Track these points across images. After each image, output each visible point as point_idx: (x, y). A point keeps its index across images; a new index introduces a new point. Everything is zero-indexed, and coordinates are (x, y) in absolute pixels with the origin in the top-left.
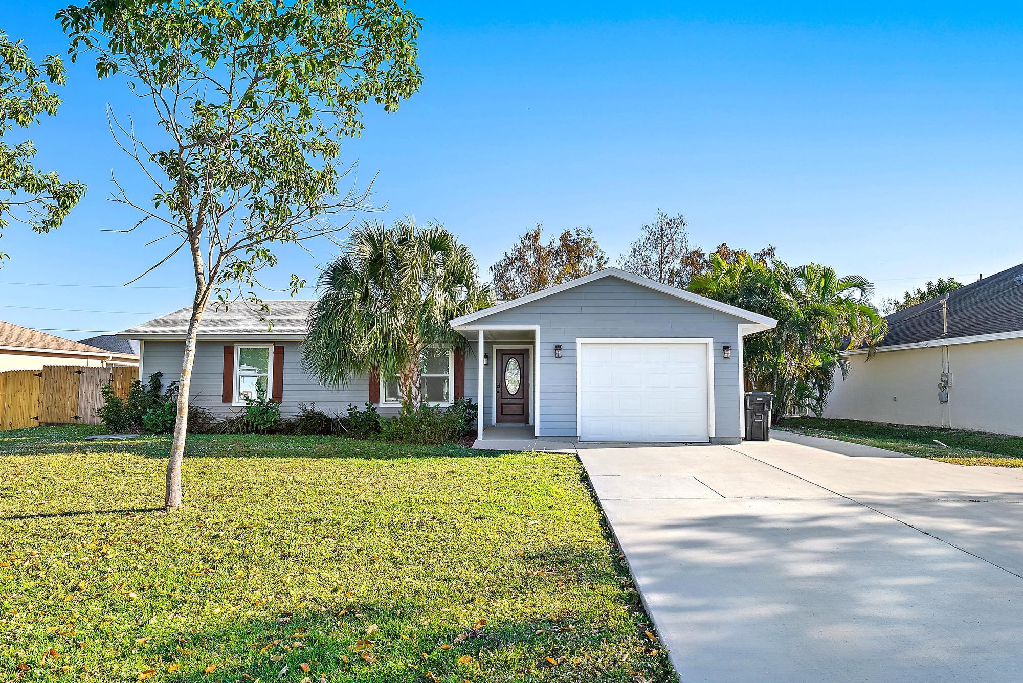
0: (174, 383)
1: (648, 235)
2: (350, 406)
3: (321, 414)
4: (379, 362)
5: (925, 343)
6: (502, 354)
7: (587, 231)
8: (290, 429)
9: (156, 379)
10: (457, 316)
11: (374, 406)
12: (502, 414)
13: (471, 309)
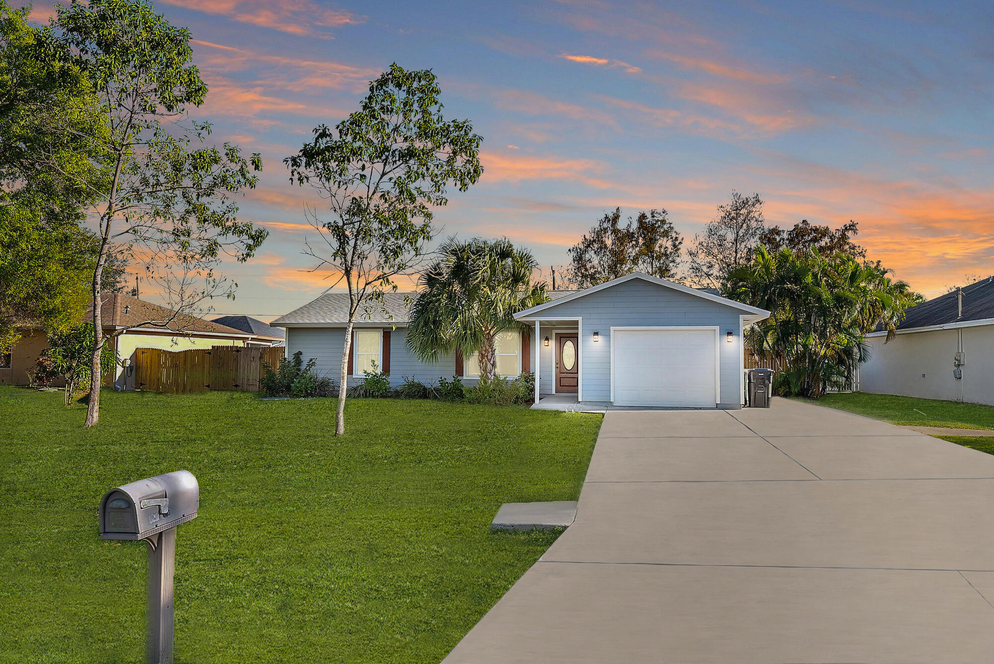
0: (311, 360)
1: (723, 214)
2: (441, 378)
3: (419, 385)
4: (460, 344)
5: (942, 325)
6: (561, 337)
7: (661, 213)
8: (397, 395)
9: (298, 355)
10: (519, 311)
11: (459, 378)
12: (560, 386)
13: (530, 305)
